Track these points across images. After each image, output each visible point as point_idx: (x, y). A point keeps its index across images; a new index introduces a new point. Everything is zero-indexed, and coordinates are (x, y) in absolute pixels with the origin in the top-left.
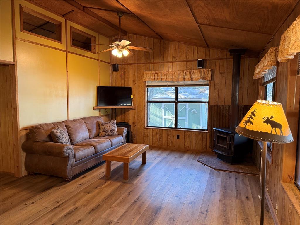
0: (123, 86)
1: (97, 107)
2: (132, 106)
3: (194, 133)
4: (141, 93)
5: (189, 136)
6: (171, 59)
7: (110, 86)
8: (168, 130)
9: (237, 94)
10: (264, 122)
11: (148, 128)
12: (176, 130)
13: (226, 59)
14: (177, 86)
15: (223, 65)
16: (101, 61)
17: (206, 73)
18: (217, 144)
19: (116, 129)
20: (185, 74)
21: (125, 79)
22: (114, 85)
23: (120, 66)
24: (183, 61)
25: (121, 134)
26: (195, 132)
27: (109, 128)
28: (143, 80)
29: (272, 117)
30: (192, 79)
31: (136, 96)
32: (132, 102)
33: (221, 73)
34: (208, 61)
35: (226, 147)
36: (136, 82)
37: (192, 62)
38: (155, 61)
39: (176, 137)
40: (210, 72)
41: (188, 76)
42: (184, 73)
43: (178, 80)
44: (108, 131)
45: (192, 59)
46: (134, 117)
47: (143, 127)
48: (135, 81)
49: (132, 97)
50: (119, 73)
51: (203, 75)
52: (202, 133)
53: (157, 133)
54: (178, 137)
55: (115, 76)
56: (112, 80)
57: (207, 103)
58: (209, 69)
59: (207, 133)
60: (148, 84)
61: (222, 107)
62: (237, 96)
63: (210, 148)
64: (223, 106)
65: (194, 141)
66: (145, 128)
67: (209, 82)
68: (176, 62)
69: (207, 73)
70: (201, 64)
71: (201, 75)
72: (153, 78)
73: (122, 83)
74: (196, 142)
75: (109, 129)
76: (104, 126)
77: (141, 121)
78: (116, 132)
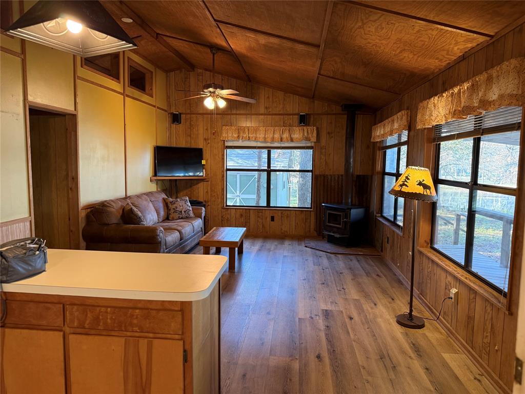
0: (188, 146)
1: (155, 178)
2: (204, 176)
3: (294, 212)
4: (217, 157)
5: (287, 217)
6: (262, 110)
7: (168, 146)
8: (257, 209)
9: (352, 160)
10: (417, 185)
11: (228, 209)
12: (270, 210)
13: (335, 114)
14: (269, 149)
15: (331, 123)
16: (158, 108)
17: (309, 132)
18: (327, 224)
19: (191, 209)
20: (283, 132)
21: (192, 136)
22: (174, 145)
23: (183, 116)
24: (279, 115)
25: (198, 216)
26: (295, 210)
27: (182, 207)
28: (221, 139)
29: (423, 180)
30: (292, 140)
31: (209, 161)
32: (204, 170)
33: (329, 133)
34: (312, 116)
35: (340, 226)
36: (209, 141)
37: (291, 116)
38: (238, 112)
39: (269, 219)
40: (315, 131)
41: (286, 135)
42: (281, 131)
43: (273, 140)
44: (181, 212)
45: (291, 112)
46: (207, 192)
47: (220, 206)
48: (208, 139)
49: (205, 163)
50: (181, 127)
51: (306, 134)
52: (304, 212)
53: (241, 215)
54: (273, 219)
55: (175, 131)
56: (170, 137)
57: (311, 171)
58: (314, 127)
59: (311, 211)
60: (227, 144)
61: (329, 177)
62: (352, 163)
63: (315, 230)
64: (331, 175)
65: (294, 222)
66: (223, 208)
67: (313, 144)
68: (270, 115)
69: (311, 132)
70: (304, 120)
71: (304, 134)
72: (236, 136)
73: (186, 142)
74: (296, 224)
75: (182, 209)
76: (175, 205)
77: (218, 198)
78: (192, 214)
